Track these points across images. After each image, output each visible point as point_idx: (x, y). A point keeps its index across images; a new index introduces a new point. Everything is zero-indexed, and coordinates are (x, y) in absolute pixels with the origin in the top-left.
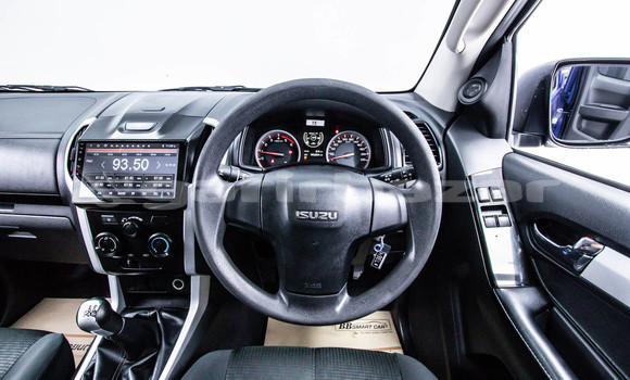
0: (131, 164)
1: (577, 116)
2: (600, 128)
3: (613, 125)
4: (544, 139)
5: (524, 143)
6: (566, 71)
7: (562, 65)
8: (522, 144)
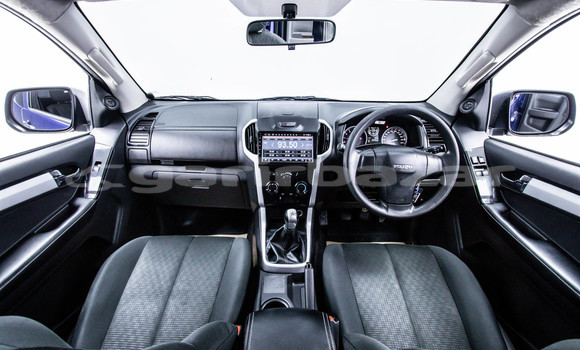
0: (288, 144)
1: (527, 115)
2: (541, 123)
3: (549, 121)
4: (506, 131)
5: (495, 133)
6: (518, 96)
7: (515, 93)
8: (494, 134)
